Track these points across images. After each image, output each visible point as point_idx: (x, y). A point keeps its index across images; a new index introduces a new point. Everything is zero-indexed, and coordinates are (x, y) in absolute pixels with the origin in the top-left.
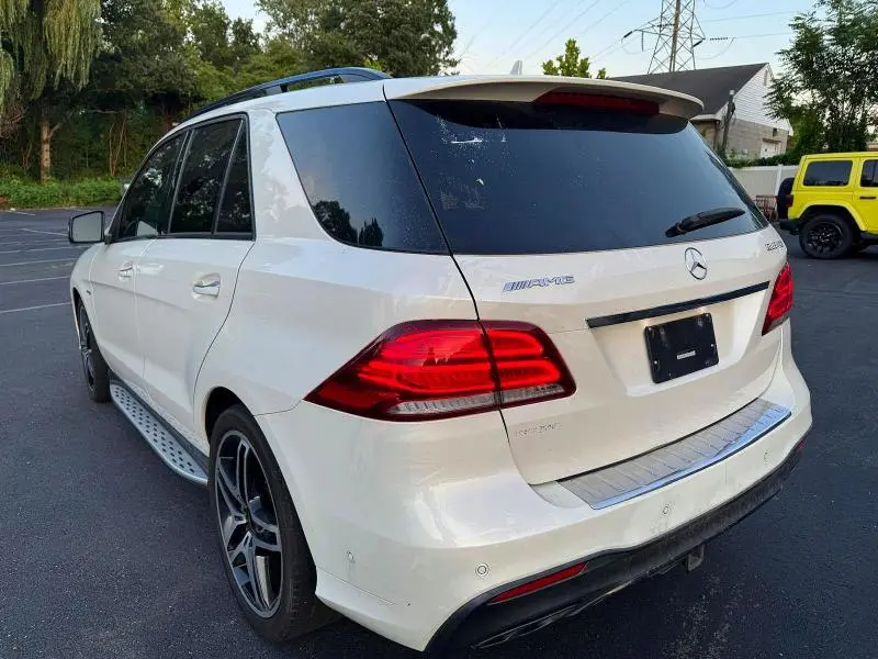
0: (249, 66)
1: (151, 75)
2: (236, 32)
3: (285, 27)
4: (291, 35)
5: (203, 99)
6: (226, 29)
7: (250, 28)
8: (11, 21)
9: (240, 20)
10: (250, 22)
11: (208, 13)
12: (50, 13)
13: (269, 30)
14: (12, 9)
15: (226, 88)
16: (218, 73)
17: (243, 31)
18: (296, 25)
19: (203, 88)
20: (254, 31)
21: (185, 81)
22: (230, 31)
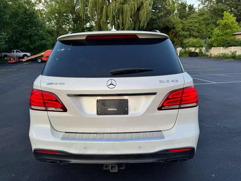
0: (190, 18)
1: (162, 23)
2: (189, 8)
3: (204, 4)
4: (207, 6)
5: (176, 28)
6: (186, 8)
7: (193, 6)
8: (133, 14)
9: (190, 5)
10: (193, 5)
11: (182, 4)
12: (141, 11)
13: (199, 6)
14: (133, 11)
15: (182, 25)
16: (181, 20)
17: (191, 8)
18: (208, 3)
19: (175, 25)
20: (194, 7)
21: (171, 24)
22: (187, 8)
